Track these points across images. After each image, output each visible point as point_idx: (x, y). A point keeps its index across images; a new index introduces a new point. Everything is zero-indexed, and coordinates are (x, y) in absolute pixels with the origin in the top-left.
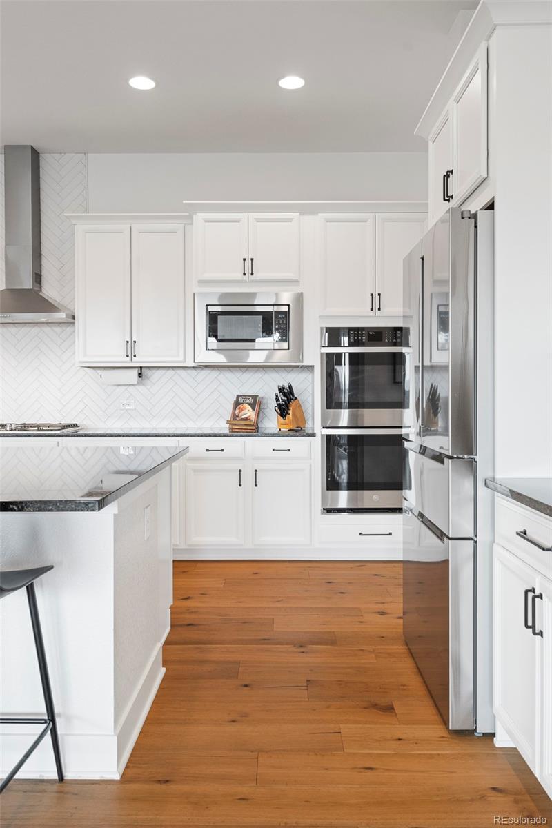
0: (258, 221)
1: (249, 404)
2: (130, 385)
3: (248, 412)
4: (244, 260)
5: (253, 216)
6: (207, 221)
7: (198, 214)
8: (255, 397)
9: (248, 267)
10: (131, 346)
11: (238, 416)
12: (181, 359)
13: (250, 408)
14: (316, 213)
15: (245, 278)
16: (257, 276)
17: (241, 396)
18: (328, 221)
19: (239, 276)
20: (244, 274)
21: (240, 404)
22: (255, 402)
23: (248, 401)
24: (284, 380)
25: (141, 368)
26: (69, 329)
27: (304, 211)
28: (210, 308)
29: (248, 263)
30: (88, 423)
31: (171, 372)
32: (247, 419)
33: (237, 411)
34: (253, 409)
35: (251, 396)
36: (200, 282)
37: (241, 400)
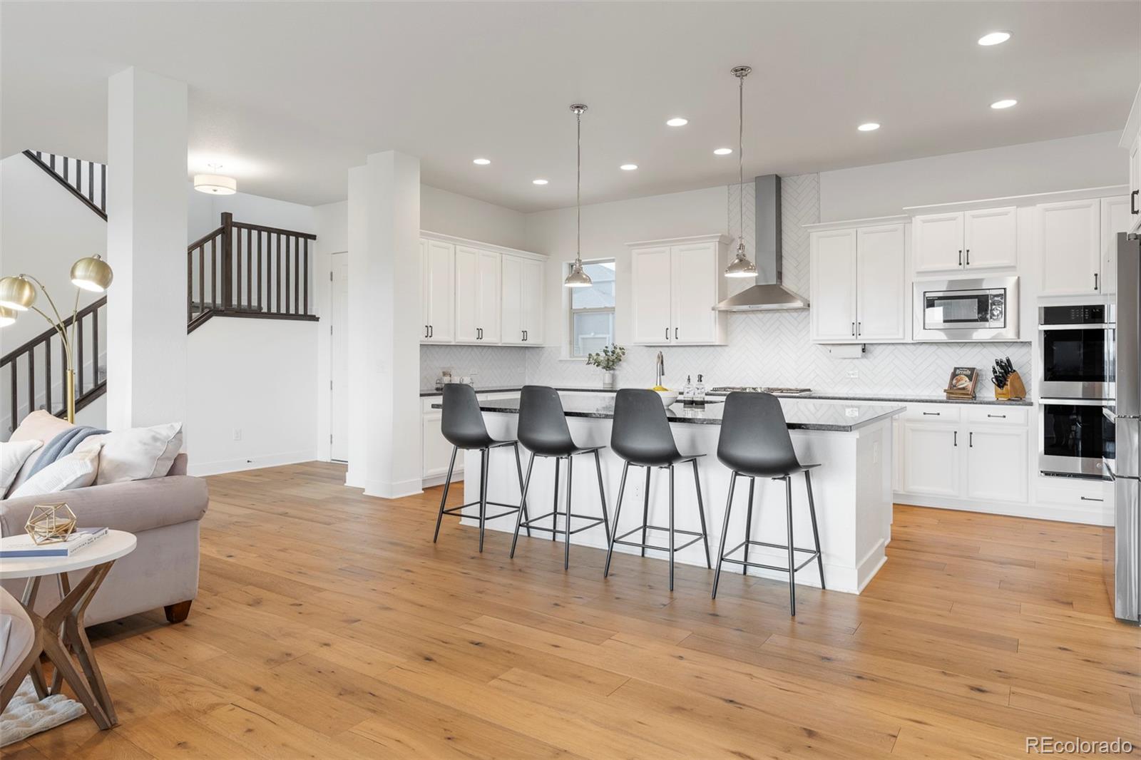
0: (974, 217)
1: (966, 376)
2: (854, 358)
3: (965, 383)
4: (960, 252)
5: (970, 213)
6: (924, 222)
7: (917, 217)
8: (972, 370)
9: (964, 258)
10: (856, 327)
11: (955, 386)
12: (901, 336)
13: (967, 379)
14: (1035, 205)
15: (961, 267)
16: (973, 264)
17: (958, 368)
18: (1047, 210)
19: (955, 265)
20: (960, 264)
21: (957, 375)
22: (973, 374)
23: (965, 372)
24: (1002, 355)
25: (865, 344)
26: (805, 314)
27: (1021, 204)
28: (927, 295)
29: (964, 254)
30: (818, 389)
31: (890, 347)
32: (964, 389)
33: (954, 381)
34: (971, 380)
35: (968, 368)
36: (918, 273)
37: (958, 372)
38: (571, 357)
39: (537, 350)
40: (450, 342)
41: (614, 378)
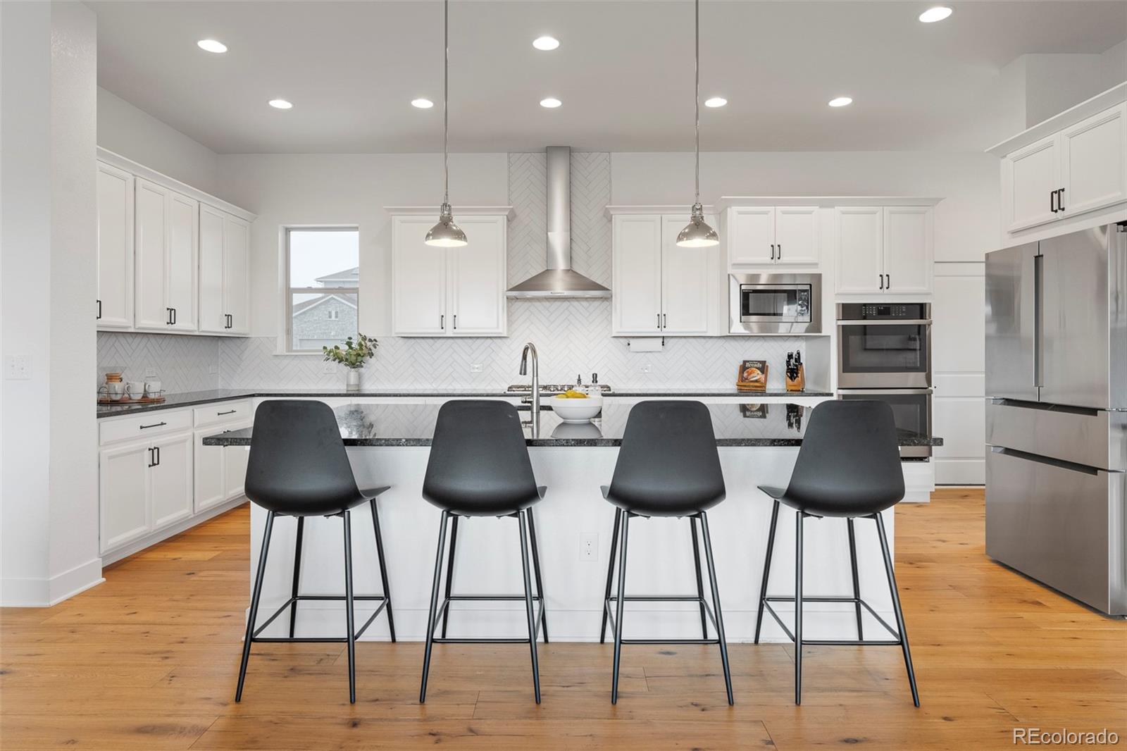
0: (784, 213)
1: (757, 368)
2: (647, 352)
3: (757, 375)
4: (773, 246)
5: (780, 208)
6: (740, 213)
7: (733, 208)
8: (764, 363)
9: (776, 252)
10: (661, 319)
11: (747, 379)
12: (705, 330)
13: (759, 372)
14: (833, 207)
15: (773, 261)
16: (784, 259)
17: (748, 361)
18: (843, 213)
19: (767, 259)
20: (772, 258)
21: (748, 368)
22: (763, 367)
23: (756, 365)
24: (793, 347)
25: (663, 337)
26: (606, 303)
27: (823, 205)
28: (743, 287)
29: (776, 249)
31: (683, 340)
32: (756, 381)
33: (745, 375)
34: (763, 372)
35: (759, 362)
36: (734, 265)
37: (748, 365)
38: (289, 351)
39: (243, 340)
40: (127, 327)
41: (360, 377)
